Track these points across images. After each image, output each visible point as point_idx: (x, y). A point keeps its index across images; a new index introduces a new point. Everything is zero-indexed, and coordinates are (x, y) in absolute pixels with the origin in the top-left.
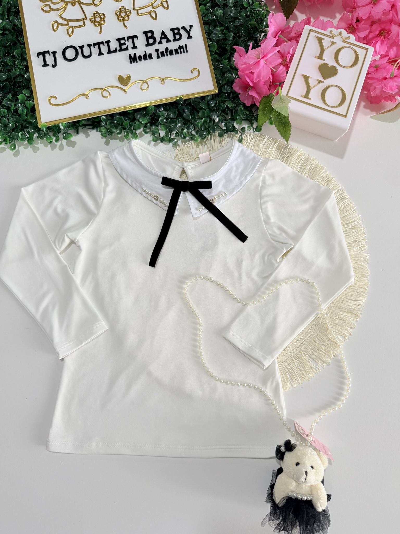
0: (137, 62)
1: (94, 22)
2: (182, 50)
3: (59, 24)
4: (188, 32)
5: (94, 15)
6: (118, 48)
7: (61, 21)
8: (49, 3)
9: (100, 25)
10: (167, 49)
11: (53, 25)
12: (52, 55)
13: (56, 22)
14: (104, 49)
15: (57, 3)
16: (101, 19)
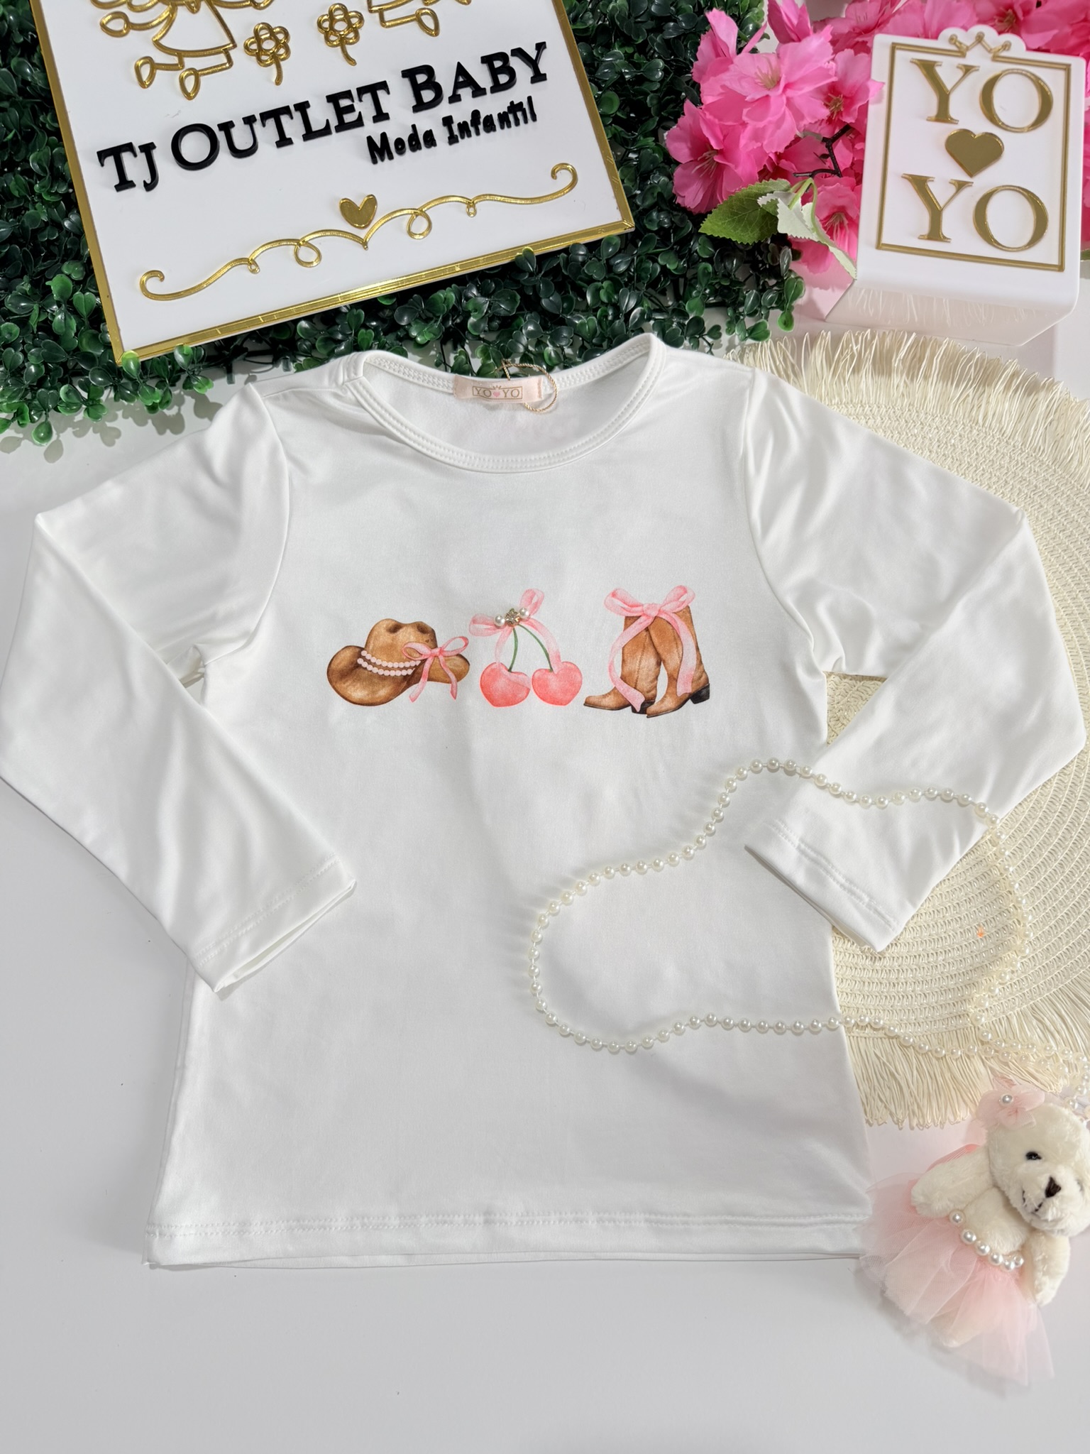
0: (391, 157)
1: (258, 54)
2: (519, 114)
3: (155, 67)
4: (533, 63)
5: (256, 32)
6: (334, 122)
7: (160, 58)
8: (124, 9)
9: (276, 59)
10: (476, 114)
11: (138, 69)
12: (142, 157)
13: (148, 60)
14: (293, 127)
15: (143, 9)
16: (278, 44)
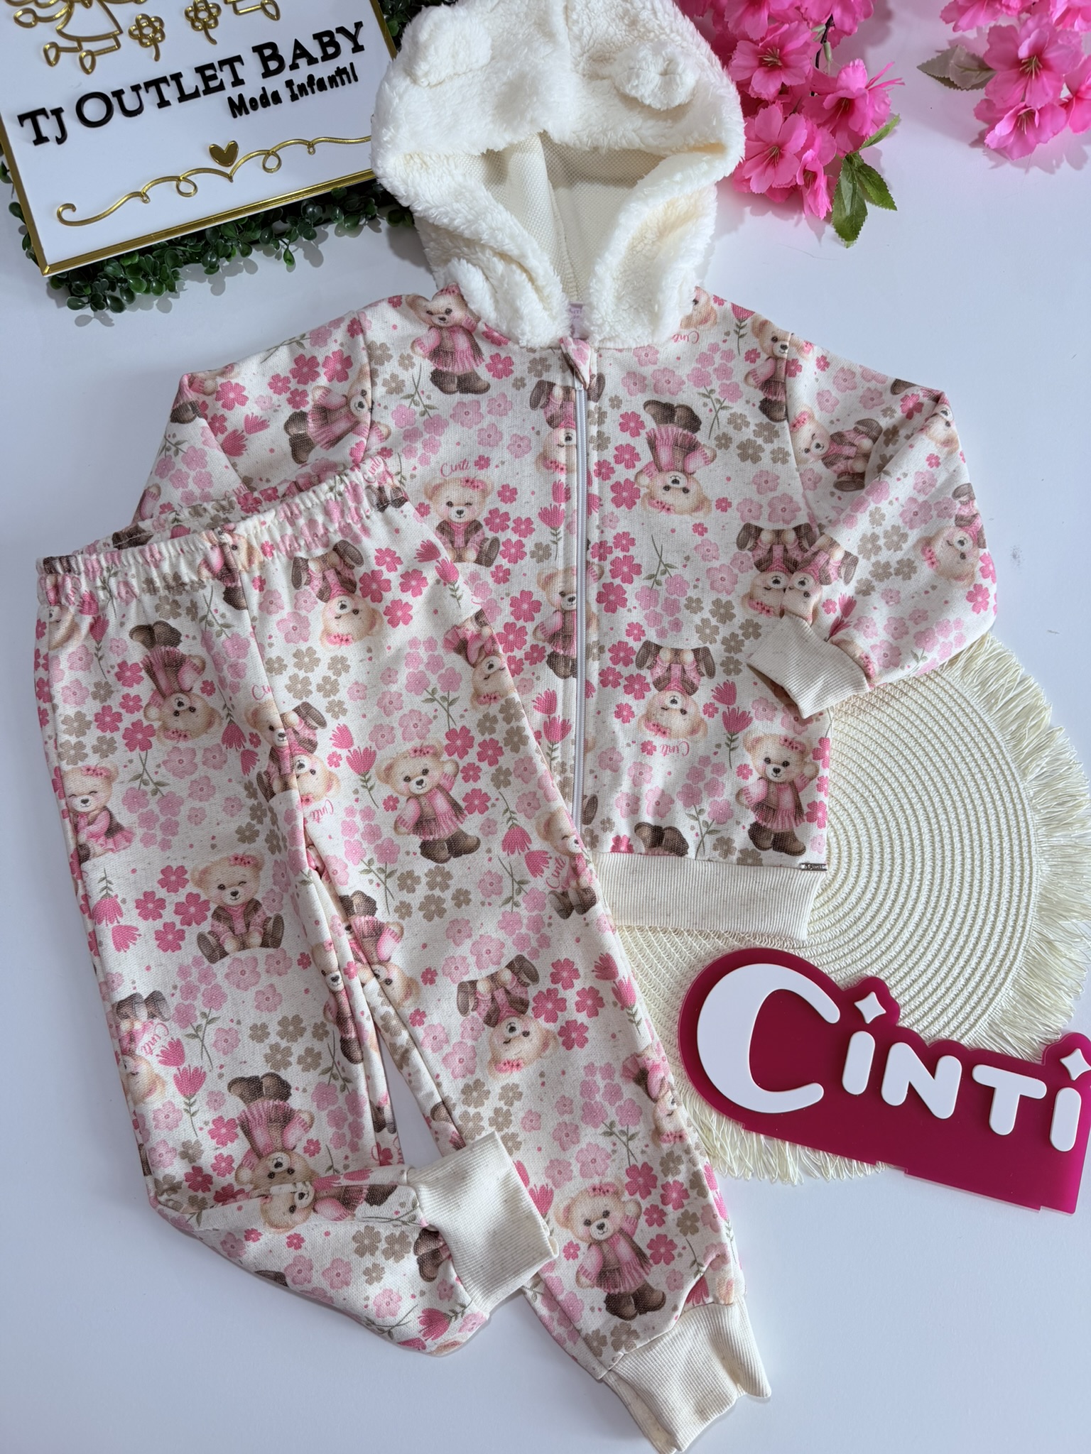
0: (247, 113)
1: (140, 38)
2: (344, 77)
3: (59, 50)
4: (353, 38)
5: (137, 21)
6: (202, 88)
7: (63, 43)
8: (32, 6)
9: (154, 42)
10: (311, 78)
11: (46, 52)
12: (53, 118)
13: (54, 45)
14: (170, 92)
15: (48, 6)
16: (155, 31)
